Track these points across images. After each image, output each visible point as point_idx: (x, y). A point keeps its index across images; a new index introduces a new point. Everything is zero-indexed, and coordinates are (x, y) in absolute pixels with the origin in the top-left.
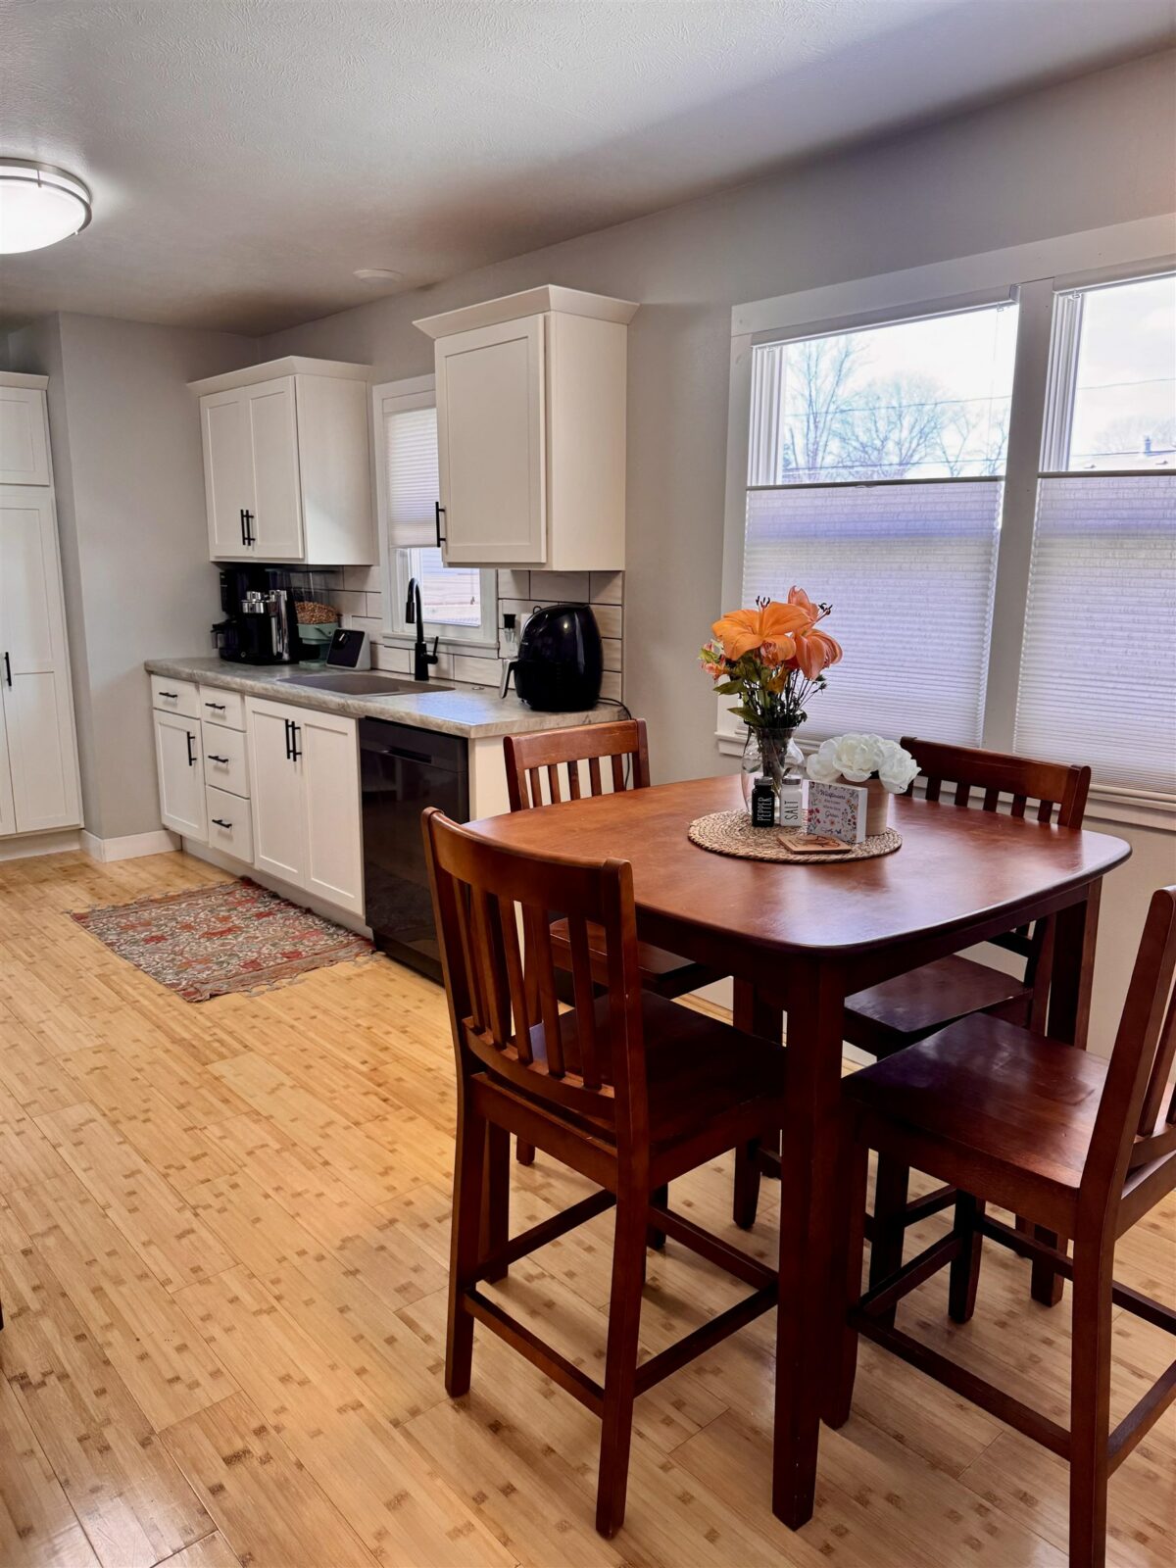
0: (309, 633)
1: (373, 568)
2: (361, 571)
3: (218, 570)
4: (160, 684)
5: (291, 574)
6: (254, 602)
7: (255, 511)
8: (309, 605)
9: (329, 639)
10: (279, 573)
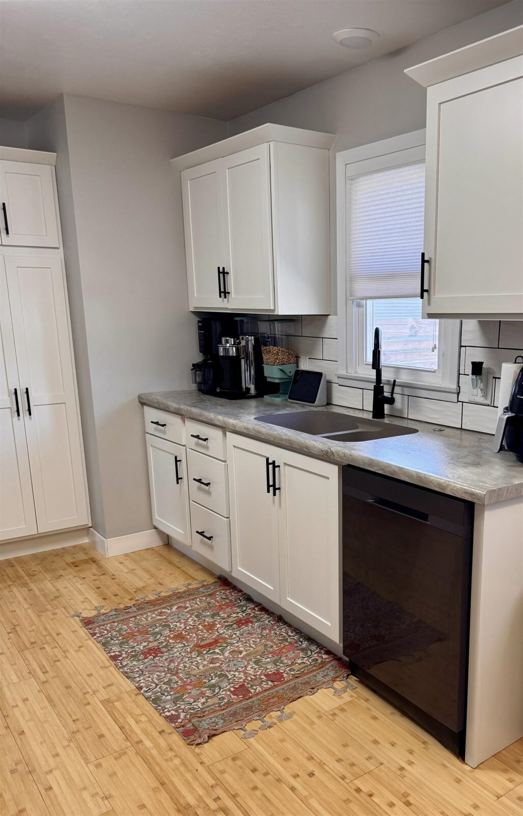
0: (273, 373)
1: (329, 316)
2: (319, 320)
3: (196, 319)
4: (152, 414)
5: (259, 323)
6: (228, 346)
7: (230, 269)
8: (274, 349)
9: (290, 377)
10: (245, 321)
